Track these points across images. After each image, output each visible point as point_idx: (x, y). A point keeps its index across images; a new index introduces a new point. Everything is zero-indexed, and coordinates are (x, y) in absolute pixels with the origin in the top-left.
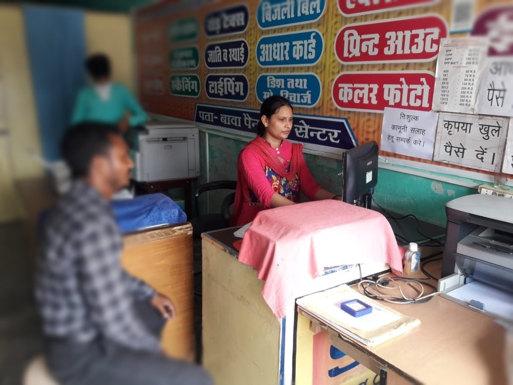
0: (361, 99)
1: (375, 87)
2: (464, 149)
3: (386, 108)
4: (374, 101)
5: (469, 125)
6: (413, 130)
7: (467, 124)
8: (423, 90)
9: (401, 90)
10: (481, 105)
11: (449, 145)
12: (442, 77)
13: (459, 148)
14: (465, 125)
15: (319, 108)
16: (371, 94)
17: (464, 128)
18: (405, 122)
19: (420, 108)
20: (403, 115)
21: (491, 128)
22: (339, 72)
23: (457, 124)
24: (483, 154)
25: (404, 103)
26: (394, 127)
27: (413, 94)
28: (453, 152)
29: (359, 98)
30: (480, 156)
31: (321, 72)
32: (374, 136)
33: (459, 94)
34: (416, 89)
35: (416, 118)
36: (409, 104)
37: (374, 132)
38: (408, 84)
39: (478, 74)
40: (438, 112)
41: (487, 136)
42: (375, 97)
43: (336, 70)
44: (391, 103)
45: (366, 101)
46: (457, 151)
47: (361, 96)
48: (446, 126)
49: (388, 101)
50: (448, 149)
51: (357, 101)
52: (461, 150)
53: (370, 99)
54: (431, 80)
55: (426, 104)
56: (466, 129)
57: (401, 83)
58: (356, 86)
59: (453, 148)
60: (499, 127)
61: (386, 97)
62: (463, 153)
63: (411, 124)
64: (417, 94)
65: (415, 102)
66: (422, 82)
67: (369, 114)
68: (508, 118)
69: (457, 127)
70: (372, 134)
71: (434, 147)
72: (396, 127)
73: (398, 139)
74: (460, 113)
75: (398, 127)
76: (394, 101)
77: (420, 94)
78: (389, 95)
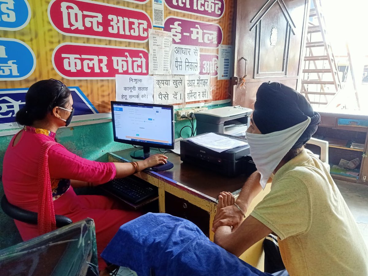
0: (92, 69)
1: (105, 59)
2: (168, 95)
3: (117, 75)
4: (105, 70)
5: (168, 81)
6: (139, 88)
7: (168, 80)
8: (142, 61)
9: (127, 61)
10: (173, 70)
11: (160, 94)
12: (153, 54)
13: (165, 95)
14: (167, 81)
15: (36, 80)
16: (101, 65)
17: (166, 83)
18: (133, 84)
19: (141, 74)
20: (131, 80)
21: (178, 81)
22: (59, 42)
23: (163, 81)
24: (176, 95)
25: (130, 71)
26: (125, 89)
27: (135, 64)
28: (163, 98)
29: (89, 68)
30: (175, 97)
32: (109, 98)
33: (163, 64)
34: (137, 61)
35: (141, 80)
36: (133, 71)
37: (109, 95)
38: (132, 57)
39: (170, 53)
40: (153, 75)
41: (177, 86)
42: (106, 67)
43: (55, 40)
44: (121, 71)
45: (97, 70)
46: (165, 96)
47: (91, 65)
48: (158, 83)
49: (118, 70)
50: (160, 96)
51: (86, 70)
52: (167, 96)
54: (146, 55)
55: (144, 71)
56: (167, 84)
57: (126, 57)
59: (162, 95)
60: (182, 80)
61: (115, 67)
62: (168, 97)
63: (137, 85)
65: (138, 70)
66: (141, 56)
67: (102, 80)
68: (184, 75)
69: (163, 83)
70: (108, 97)
71: (153, 97)
72: (127, 88)
73: (131, 96)
74: (164, 75)
75: (129, 88)
76: (122, 70)
77: (140, 64)
78: (118, 65)
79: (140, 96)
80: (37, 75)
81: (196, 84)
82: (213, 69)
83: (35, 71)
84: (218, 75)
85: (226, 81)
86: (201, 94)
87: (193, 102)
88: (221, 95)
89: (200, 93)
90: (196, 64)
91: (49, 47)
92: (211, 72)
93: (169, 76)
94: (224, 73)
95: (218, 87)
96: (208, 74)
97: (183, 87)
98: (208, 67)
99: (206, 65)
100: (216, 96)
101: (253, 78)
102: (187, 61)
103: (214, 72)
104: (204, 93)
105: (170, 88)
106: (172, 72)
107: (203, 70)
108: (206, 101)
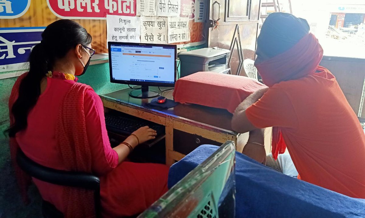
0: (85, 8)
2: (153, 36)
4: (97, 10)
5: (153, 23)
6: (129, 30)
8: (130, 2)
9: (117, 2)
10: (157, 11)
11: (147, 35)
13: (151, 36)
15: (30, 18)
16: (94, 4)
17: (152, 25)
18: (122, 25)
19: (130, 15)
20: (121, 20)
21: (162, 23)
23: (149, 22)
24: (160, 37)
25: (120, 12)
26: (116, 29)
28: (149, 39)
29: (82, 7)
30: (159, 38)
32: (100, 39)
33: (149, 6)
34: (126, 2)
35: (129, 21)
36: (123, 12)
37: (100, 35)
40: (140, 16)
41: (161, 27)
42: (97, 7)
44: (111, 11)
45: (89, 10)
47: (84, 5)
48: (144, 24)
49: (108, 10)
50: (146, 37)
51: (80, 10)
52: (152, 37)
53: (93, 8)
59: (148, 37)
60: (165, 22)
61: (106, 7)
62: (153, 38)
63: (127, 26)
64: (127, 5)
65: (127, 11)
67: (94, 20)
68: (167, 17)
69: (149, 24)
70: (99, 37)
71: (140, 38)
72: (117, 29)
73: (121, 37)
74: (149, 16)
75: (119, 29)
76: (113, 10)
77: (129, 5)
79: (129, 37)
80: (32, 13)
81: (177, 26)
82: (191, 11)
83: (29, 8)
84: (195, 18)
85: (201, 24)
86: (181, 35)
88: (197, 36)
89: (180, 34)
90: (177, 7)
92: (189, 15)
93: (154, 17)
94: (200, 16)
95: (195, 29)
96: (187, 17)
97: (166, 29)
98: (187, 9)
99: (185, 7)
100: (193, 38)
101: (225, 21)
102: (169, 4)
103: (191, 14)
104: (184, 35)
105: (155, 30)
106: (157, 14)
107: (183, 12)
108: (185, 43)
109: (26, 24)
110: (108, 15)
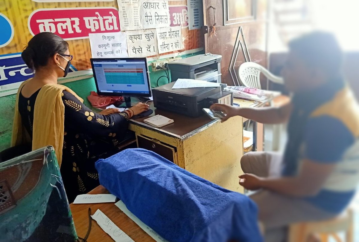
0: (66, 30)
1: (77, 20)
2: (141, 48)
4: (78, 31)
5: (140, 36)
6: (113, 45)
7: (140, 35)
8: (112, 19)
9: (98, 21)
10: (144, 24)
11: (134, 48)
12: (122, 11)
13: (139, 49)
14: (139, 36)
15: (16, 46)
17: (139, 38)
18: (106, 41)
19: (114, 31)
20: (104, 37)
21: (150, 35)
22: (33, 9)
23: (135, 36)
24: (150, 48)
25: (103, 29)
26: (100, 46)
27: (106, 22)
28: (137, 52)
29: (63, 30)
30: (149, 50)
31: (6, 10)
32: (85, 56)
33: (133, 20)
34: (108, 19)
35: (113, 37)
36: (106, 29)
37: (85, 53)
38: (102, 16)
39: (139, 9)
40: (124, 31)
41: (149, 39)
42: (78, 28)
43: (29, 7)
46: (138, 50)
47: (64, 28)
48: (130, 38)
49: (90, 29)
50: (134, 50)
52: (140, 49)
53: (74, 29)
55: (116, 28)
56: (140, 38)
57: (97, 16)
58: (56, 20)
59: (136, 49)
60: (153, 34)
61: (88, 26)
62: (141, 50)
63: (111, 42)
64: (110, 22)
65: (110, 27)
66: (111, 14)
67: (77, 40)
68: (155, 29)
69: (135, 38)
70: (84, 55)
71: (127, 51)
72: (102, 46)
73: (105, 53)
74: (135, 30)
75: (103, 45)
76: (95, 29)
77: (112, 22)
78: (90, 25)
79: (115, 52)
80: (17, 41)
81: (168, 36)
82: (183, 20)
83: (14, 37)
84: (189, 26)
85: (198, 30)
86: (174, 45)
87: (167, 53)
88: (194, 44)
89: (172, 44)
90: (166, 17)
91: (23, 15)
92: (182, 23)
93: (140, 31)
94: (195, 23)
95: (190, 37)
96: (179, 25)
97: (156, 40)
98: (178, 18)
99: (176, 17)
100: (189, 46)
101: (224, 25)
102: (156, 15)
103: (184, 23)
104: (177, 44)
105: (143, 42)
106: (143, 27)
107: (174, 22)
108: (180, 51)
109: (13, 51)
110: (90, 34)
